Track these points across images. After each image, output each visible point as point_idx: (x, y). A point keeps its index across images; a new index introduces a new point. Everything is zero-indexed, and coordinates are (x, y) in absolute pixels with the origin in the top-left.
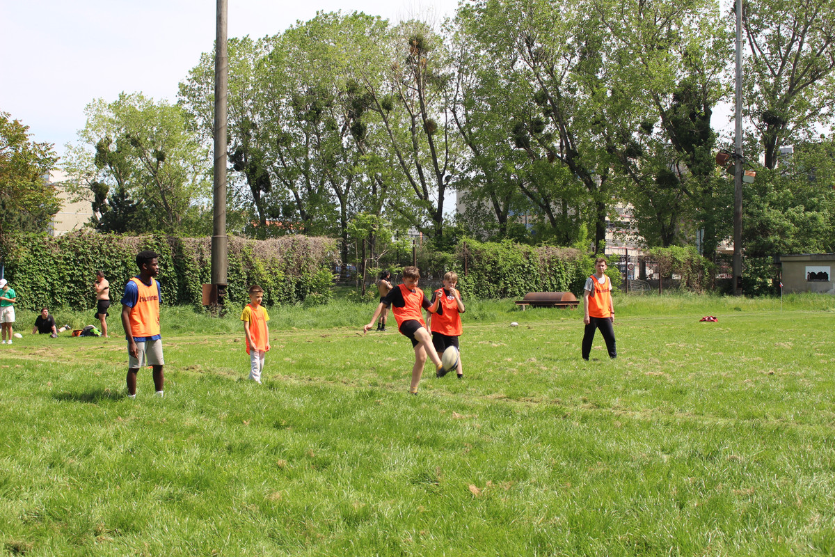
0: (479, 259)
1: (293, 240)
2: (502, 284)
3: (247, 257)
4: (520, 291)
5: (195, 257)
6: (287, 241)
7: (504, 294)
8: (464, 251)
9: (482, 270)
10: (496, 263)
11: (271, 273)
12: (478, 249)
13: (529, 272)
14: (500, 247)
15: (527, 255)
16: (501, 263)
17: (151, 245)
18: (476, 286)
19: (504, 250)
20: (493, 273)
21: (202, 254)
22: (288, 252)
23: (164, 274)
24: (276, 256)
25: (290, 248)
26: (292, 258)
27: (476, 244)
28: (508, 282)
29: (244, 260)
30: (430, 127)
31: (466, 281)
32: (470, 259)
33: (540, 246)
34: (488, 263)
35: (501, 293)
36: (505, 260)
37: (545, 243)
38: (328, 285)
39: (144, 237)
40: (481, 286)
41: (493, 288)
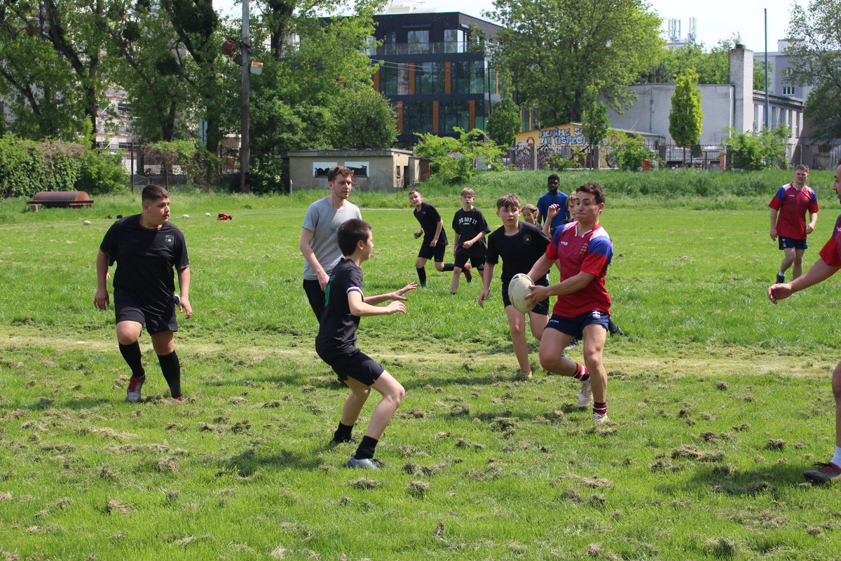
2: (6, 183)
4: (25, 190)
7: (8, 192)
13: (33, 170)
15: (31, 151)
16: (5, 160)
19: (7, 146)
28: (13, 181)
33: (43, 141)
35: (5, 193)
36: (9, 157)
37: (48, 138)
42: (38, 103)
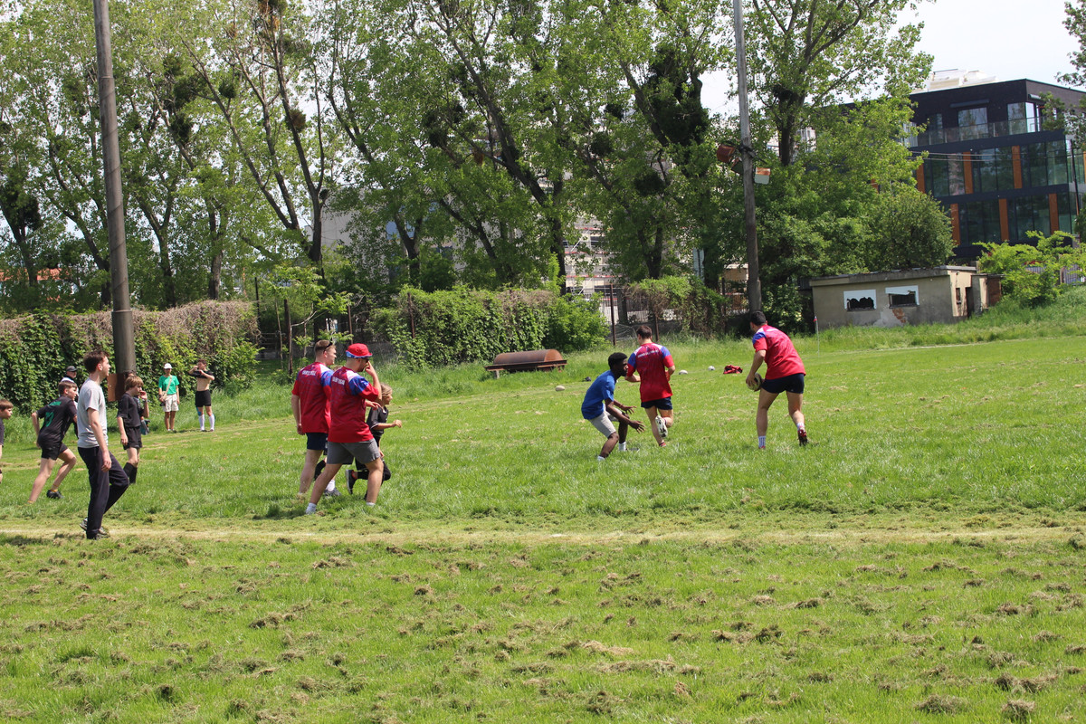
0: (429, 315)
1: (202, 308)
2: (459, 345)
3: (149, 335)
4: (482, 353)
5: (86, 339)
6: (194, 309)
7: (462, 357)
8: (409, 305)
9: (433, 328)
10: (449, 317)
11: (180, 353)
12: (427, 302)
13: (491, 327)
14: (453, 295)
15: (487, 303)
16: (456, 317)
17: (35, 329)
18: (428, 351)
19: (458, 299)
20: (447, 331)
21: (94, 336)
22: (198, 325)
23: (54, 365)
24: (183, 331)
25: (199, 319)
26: (202, 332)
27: (422, 295)
28: (467, 342)
29: (145, 339)
30: (295, 121)
31: (413, 344)
32: (417, 315)
33: (502, 290)
34: (440, 319)
35: (458, 357)
36: (461, 313)
37: (507, 286)
38: (250, 364)
39: (23, 319)
40: (434, 350)
41: (448, 352)
42: (492, 244)
